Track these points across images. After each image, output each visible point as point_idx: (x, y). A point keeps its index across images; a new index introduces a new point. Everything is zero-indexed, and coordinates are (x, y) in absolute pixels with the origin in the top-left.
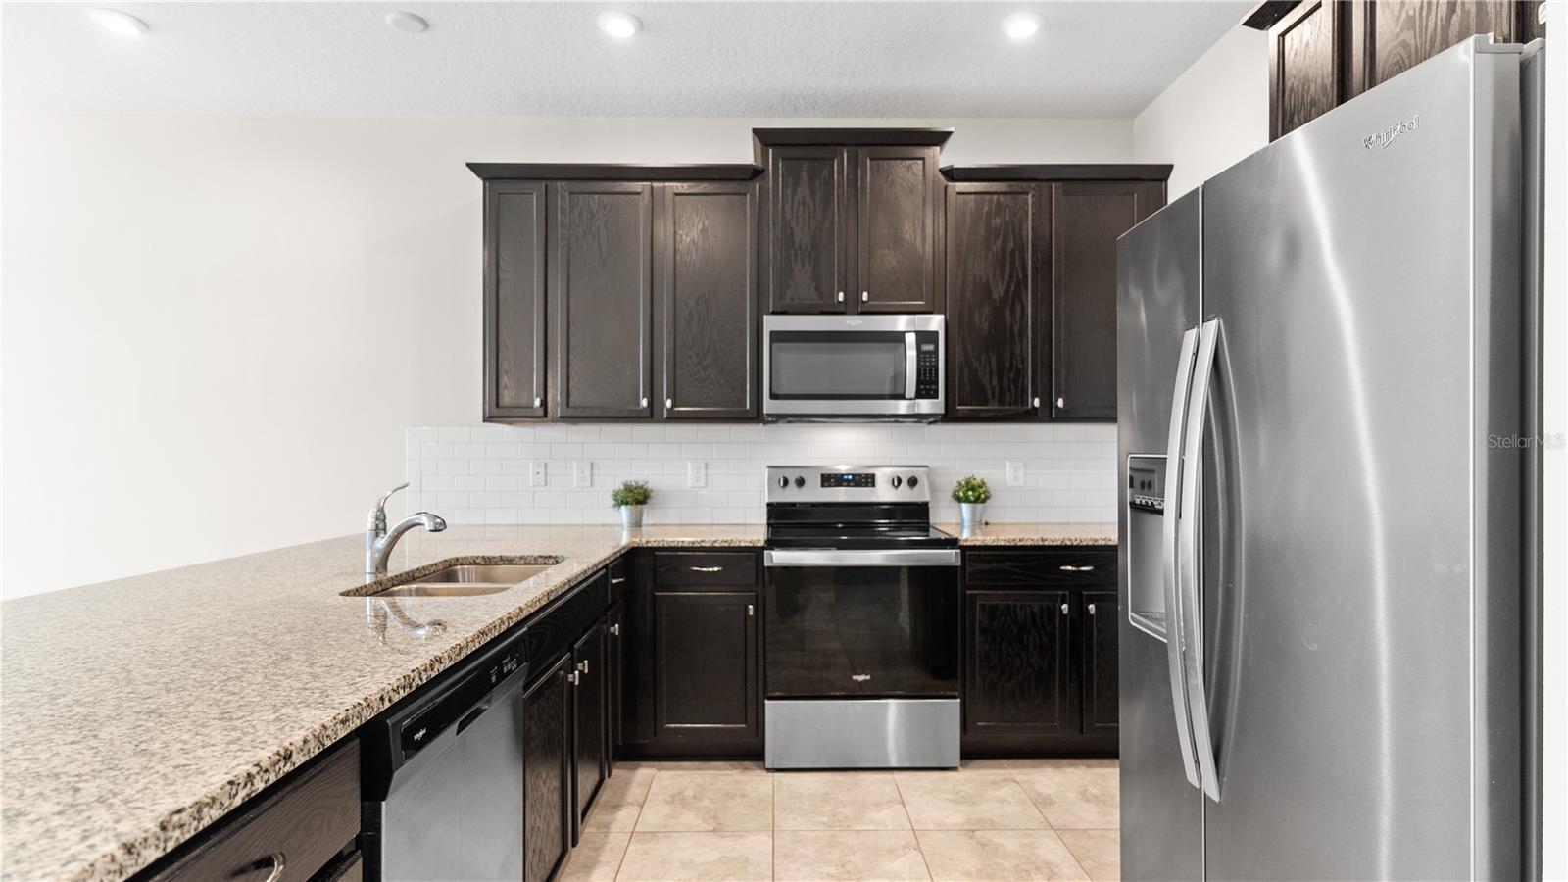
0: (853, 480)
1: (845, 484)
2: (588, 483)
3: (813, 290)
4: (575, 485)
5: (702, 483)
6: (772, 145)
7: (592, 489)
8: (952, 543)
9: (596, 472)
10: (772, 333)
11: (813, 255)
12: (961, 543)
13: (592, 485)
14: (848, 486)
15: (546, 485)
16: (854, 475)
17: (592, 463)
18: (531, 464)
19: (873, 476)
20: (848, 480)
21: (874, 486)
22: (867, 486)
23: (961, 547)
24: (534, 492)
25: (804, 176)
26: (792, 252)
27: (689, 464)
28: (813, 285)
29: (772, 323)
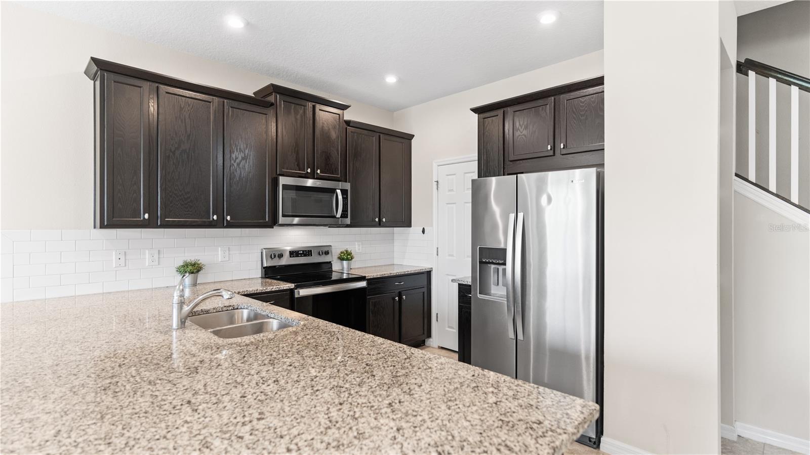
0: (303, 253)
1: (300, 255)
2: (157, 263)
3: (296, 166)
4: (147, 265)
5: (227, 259)
6: (278, 93)
7: (159, 266)
8: (362, 279)
9: (161, 256)
10: (283, 185)
11: (296, 149)
12: (367, 278)
13: (159, 264)
15: (125, 266)
16: (303, 251)
17: (159, 251)
18: (114, 253)
19: (311, 251)
20: (301, 254)
21: (311, 255)
22: (309, 256)
23: (368, 280)
24: (116, 271)
25: (292, 111)
27: (220, 249)
28: (296, 163)
29: (283, 181)
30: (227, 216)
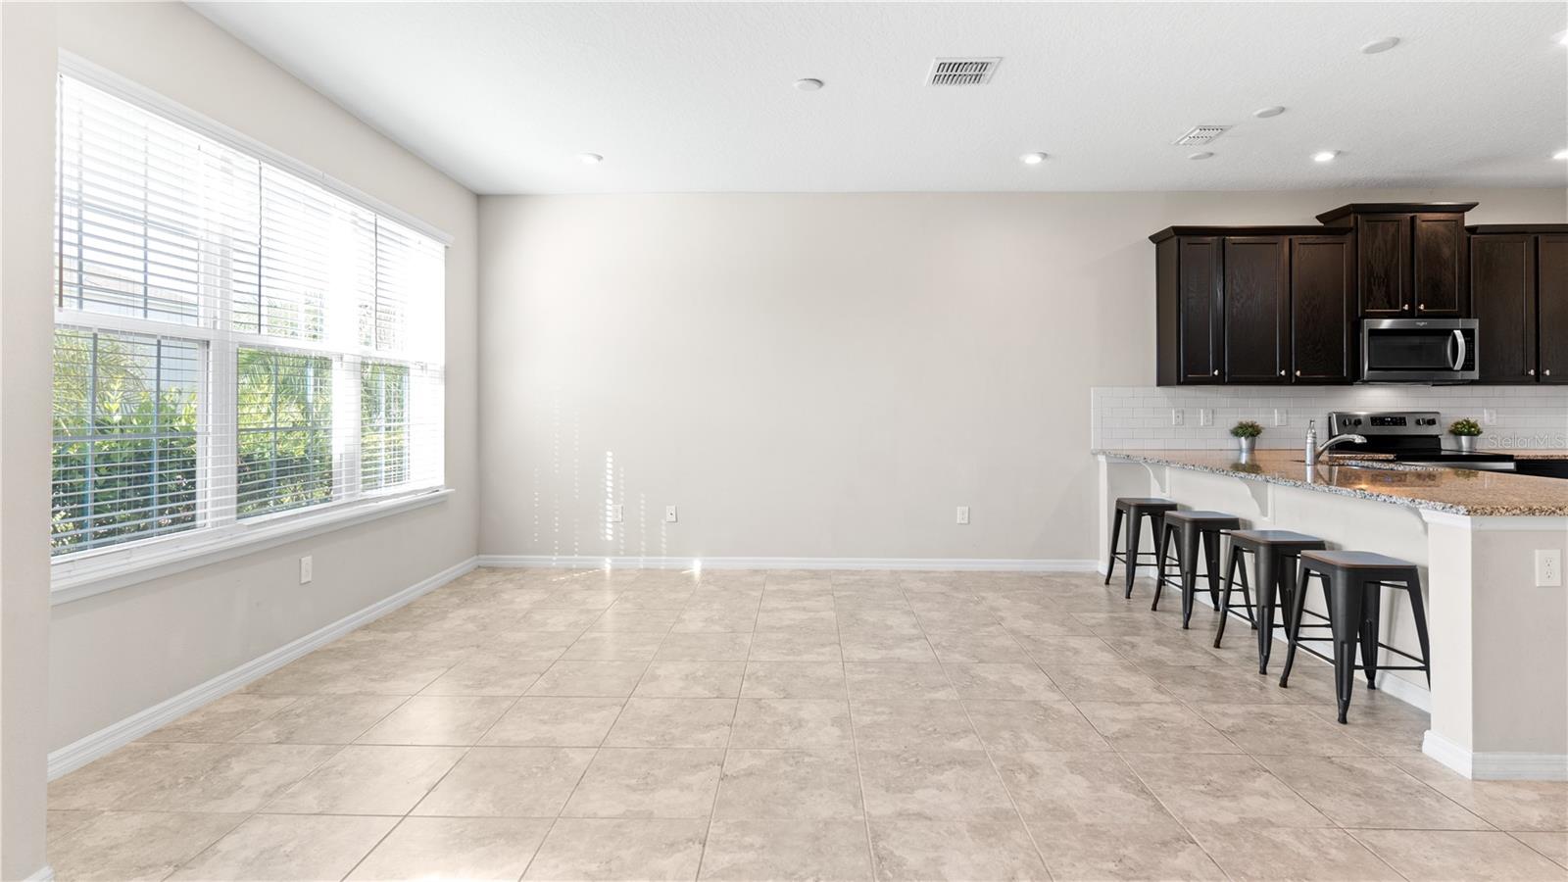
0: (1391, 421)
1: (1386, 424)
2: (1211, 423)
3: (1386, 303)
4: (1202, 424)
6: (1360, 213)
7: (1214, 427)
9: (1216, 416)
10: (1368, 330)
11: (1386, 281)
12: (1515, 457)
13: (1213, 424)
14: (1389, 425)
15: (1182, 424)
16: (1392, 418)
17: (1213, 410)
18: (1172, 410)
19: (1404, 418)
20: (1388, 421)
21: (1405, 425)
22: (1401, 425)
24: (1175, 429)
25: (1380, 231)
26: (1372, 280)
27: (1276, 411)
28: (1385, 300)
29: (1370, 324)
30: (1296, 370)
